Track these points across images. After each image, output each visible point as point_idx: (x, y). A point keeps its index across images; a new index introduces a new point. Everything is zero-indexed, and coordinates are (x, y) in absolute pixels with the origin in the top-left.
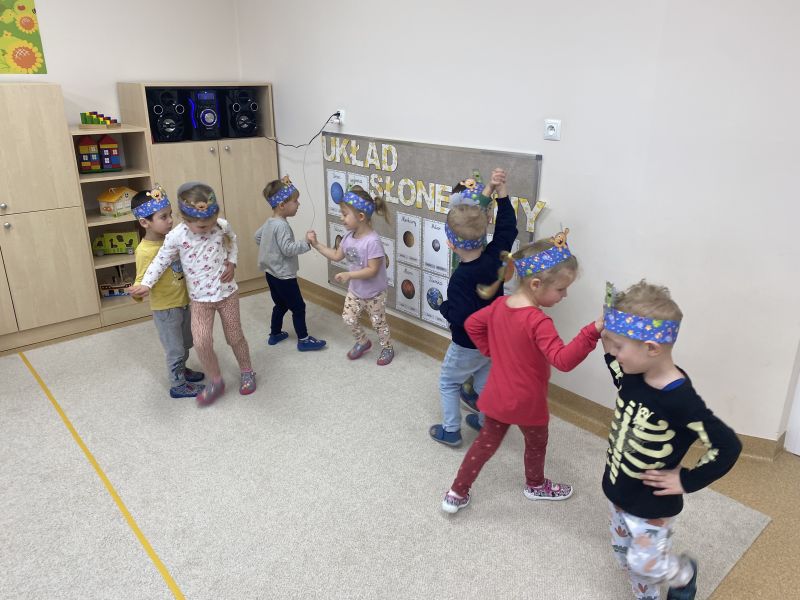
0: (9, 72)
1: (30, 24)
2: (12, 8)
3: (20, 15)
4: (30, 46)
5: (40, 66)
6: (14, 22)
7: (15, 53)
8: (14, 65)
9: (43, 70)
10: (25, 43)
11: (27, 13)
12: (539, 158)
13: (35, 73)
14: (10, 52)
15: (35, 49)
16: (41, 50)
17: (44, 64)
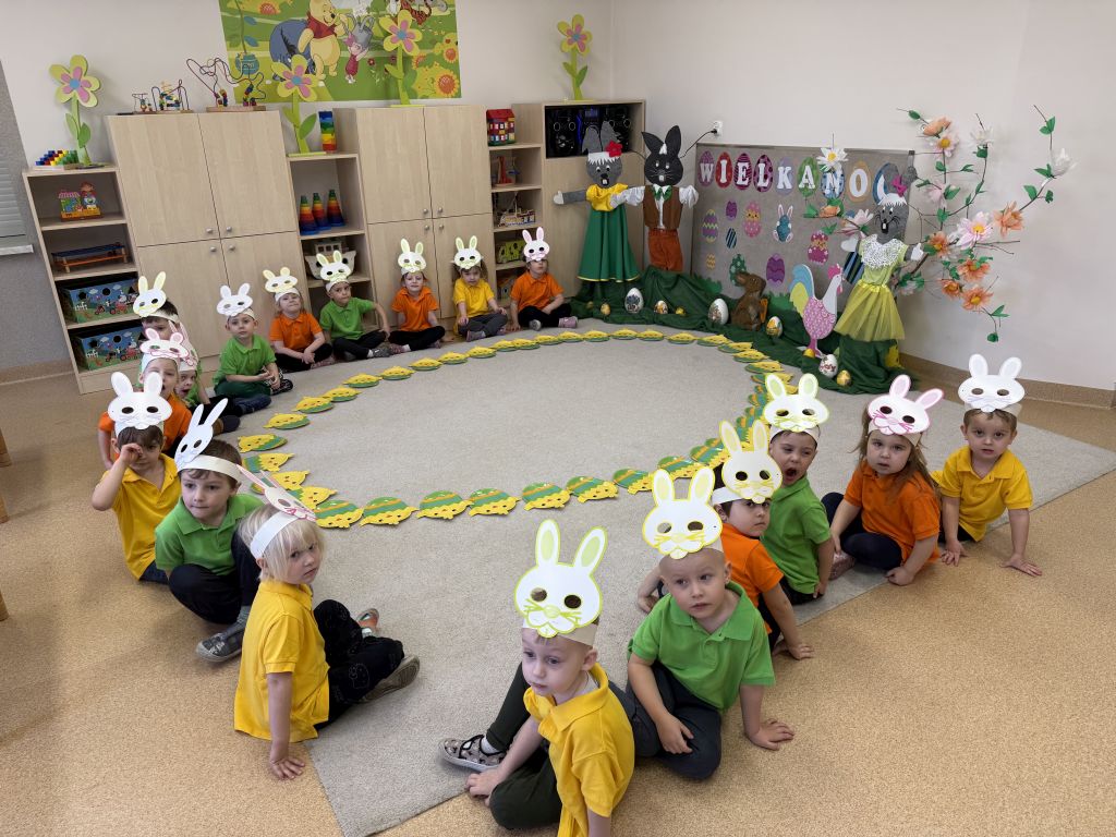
0: (435, 97)
1: (452, 55)
2: (441, 41)
3: (447, 47)
4: (451, 74)
5: (456, 91)
6: (442, 54)
7: (440, 80)
8: (439, 91)
9: (458, 95)
10: (447, 72)
11: (452, 45)
12: (913, 153)
13: (452, 97)
14: (437, 79)
15: (455, 77)
16: (458, 78)
17: (460, 90)
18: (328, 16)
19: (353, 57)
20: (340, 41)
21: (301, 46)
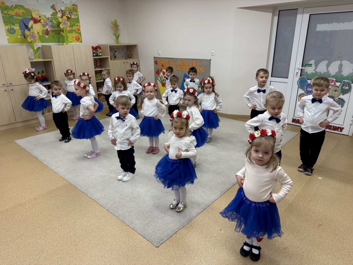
0: (74, 42)
1: (79, 30)
2: (75, 26)
3: (77, 27)
4: (79, 35)
5: (81, 40)
6: (75, 29)
7: (75, 37)
8: (75, 40)
9: (81, 42)
10: (77, 35)
11: (78, 27)
12: (210, 60)
13: (79, 42)
14: (74, 37)
16: (81, 37)
18: (38, 17)
19: (47, 30)
20: (42, 25)
21: (30, 26)
